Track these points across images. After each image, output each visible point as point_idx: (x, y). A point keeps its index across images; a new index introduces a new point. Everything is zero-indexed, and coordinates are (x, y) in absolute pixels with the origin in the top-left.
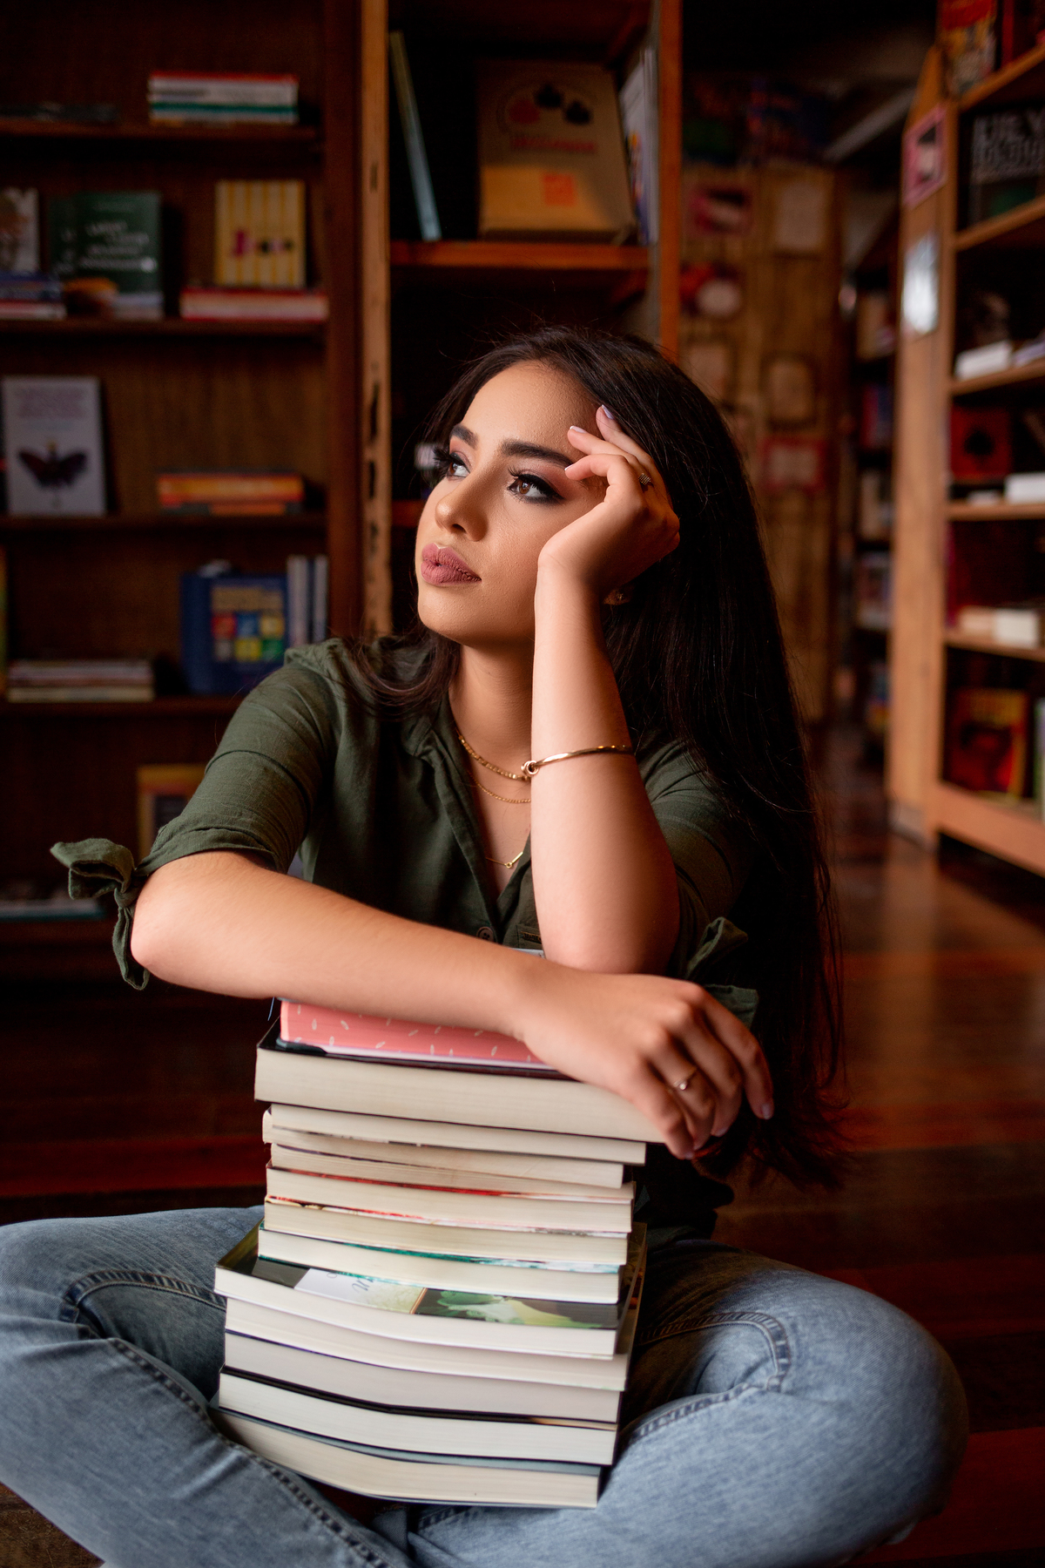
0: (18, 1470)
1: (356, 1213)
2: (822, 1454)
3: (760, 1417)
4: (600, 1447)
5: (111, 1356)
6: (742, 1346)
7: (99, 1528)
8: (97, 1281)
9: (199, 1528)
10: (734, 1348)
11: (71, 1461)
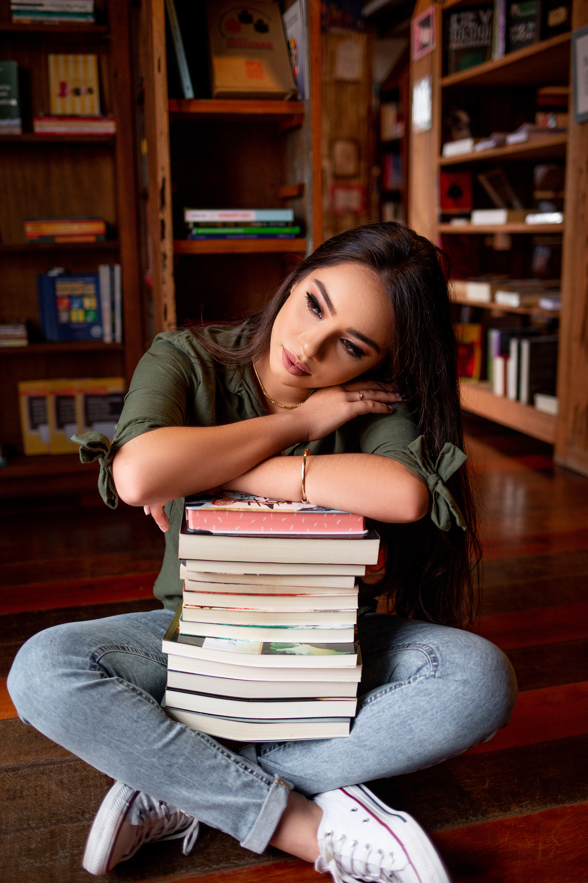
0: (78, 741)
1: (227, 609)
2: (457, 703)
3: (427, 690)
4: (350, 708)
5: (117, 685)
6: (413, 659)
7: (119, 765)
8: (103, 651)
9: (167, 761)
10: (409, 660)
11: (104, 735)
